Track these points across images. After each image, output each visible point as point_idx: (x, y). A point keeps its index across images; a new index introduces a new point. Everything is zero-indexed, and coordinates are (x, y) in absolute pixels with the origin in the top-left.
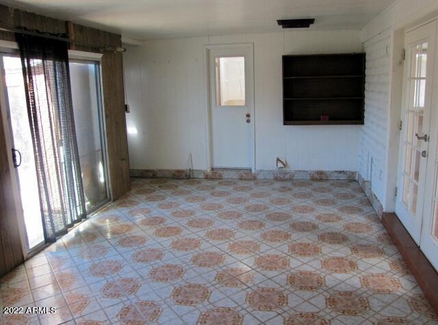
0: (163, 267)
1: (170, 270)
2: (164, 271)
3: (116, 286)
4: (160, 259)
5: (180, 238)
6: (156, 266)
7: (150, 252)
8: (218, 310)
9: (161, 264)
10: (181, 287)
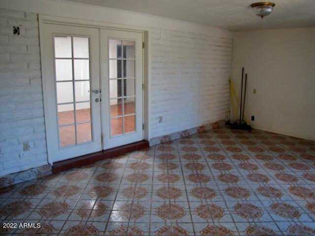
0: (238, 197)
1: (234, 193)
2: (239, 194)
3: (273, 194)
4: (238, 203)
5: (210, 220)
6: (244, 199)
7: (246, 214)
8: (220, 169)
9: (239, 199)
10: (232, 182)
